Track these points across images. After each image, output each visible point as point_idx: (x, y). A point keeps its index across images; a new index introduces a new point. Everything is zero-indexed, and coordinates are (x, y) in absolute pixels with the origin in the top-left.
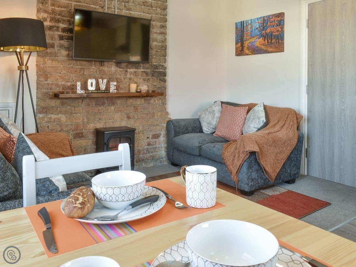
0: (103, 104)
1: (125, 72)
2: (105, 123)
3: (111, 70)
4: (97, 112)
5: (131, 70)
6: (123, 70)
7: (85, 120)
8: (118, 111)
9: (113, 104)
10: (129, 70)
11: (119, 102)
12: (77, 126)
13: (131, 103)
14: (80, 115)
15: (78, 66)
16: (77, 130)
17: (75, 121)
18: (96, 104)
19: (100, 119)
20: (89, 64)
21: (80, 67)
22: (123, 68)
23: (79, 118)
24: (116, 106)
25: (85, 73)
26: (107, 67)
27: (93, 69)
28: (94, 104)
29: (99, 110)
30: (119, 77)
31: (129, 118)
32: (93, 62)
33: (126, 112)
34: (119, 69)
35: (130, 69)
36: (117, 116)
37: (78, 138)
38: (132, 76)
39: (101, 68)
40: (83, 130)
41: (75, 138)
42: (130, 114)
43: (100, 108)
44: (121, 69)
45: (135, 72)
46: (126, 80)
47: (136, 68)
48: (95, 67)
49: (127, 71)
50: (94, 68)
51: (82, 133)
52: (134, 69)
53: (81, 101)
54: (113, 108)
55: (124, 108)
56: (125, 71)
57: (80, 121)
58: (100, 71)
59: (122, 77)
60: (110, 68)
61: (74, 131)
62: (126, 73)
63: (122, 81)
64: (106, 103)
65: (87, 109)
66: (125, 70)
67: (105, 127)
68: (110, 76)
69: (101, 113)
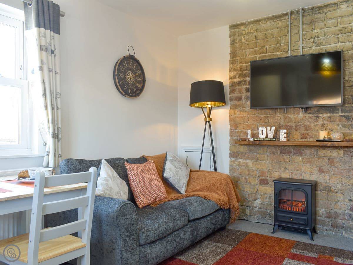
0: (289, 153)
1: (315, 118)
2: (292, 173)
3: (298, 117)
4: (282, 160)
5: (325, 115)
6: (313, 115)
7: (270, 168)
8: (307, 162)
9: (301, 154)
10: (321, 115)
11: (308, 152)
12: (263, 173)
13: (324, 154)
14: (265, 162)
15: (263, 114)
16: (263, 176)
17: (260, 167)
18: (281, 153)
19: (285, 168)
20: (273, 111)
21: (265, 115)
24: (305, 157)
25: (270, 121)
27: (278, 117)
29: (284, 159)
30: (308, 124)
31: (321, 171)
33: (317, 164)
34: (307, 115)
36: (306, 168)
37: (263, 184)
38: (325, 122)
39: (287, 115)
40: (268, 178)
41: (260, 183)
42: (323, 168)
43: (285, 157)
44: (311, 115)
45: (330, 117)
46: (317, 127)
47: (330, 113)
48: (280, 114)
49: (318, 117)
51: (267, 180)
52: (328, 114)
53: (266, 148)
54: (300, 158)
55: (314, 159)
56: (316, 116)
57: (265, 169)
58: (285, 118)
59: (312, 124)
60: (296, 114)
61: (260, 176)
62: (317, 119)
63: (311, 129)
64: (293, 153)
65: (271, 157)
67: (291, 177)
69: (286, 162)
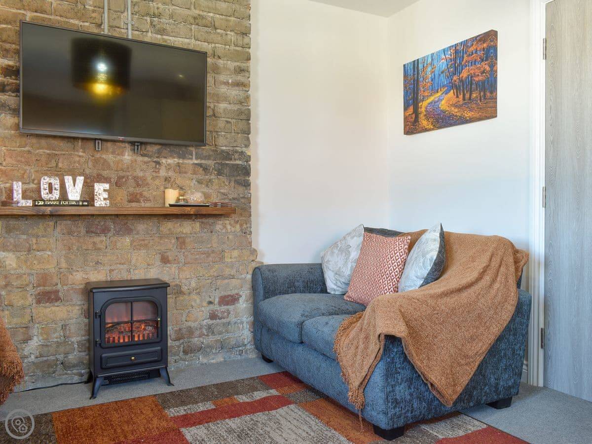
0: (105, 231)
1: (154, 164)
2: (111, 271)
3: (122, 160)
4: (90, 247)
5: (170, 161)
6: (149, 159)
7: (64, 265)
8: (141, 245)
9: (129, 231)
10: (164, 161)
11: (141, 227)
12: (44, 278)
13: (170, 229)
14: (50, 253)
15: (42, 148)
16: (44, 286)
17: (38, 267)
18: (87, 232)
19: (97, 263)
20: (69, 145)
21: (48, 152)
22: (150, 157)
23: (48, 261)
24: (136, 236)
25: (60, 165)
26: (113, 153)
27: (80, 156)
28: (83, 231)
29: (94, 243)
30: (141, 174)
31: (165, 260)
32: (80, 141)
33: (158, 248)
34: (140, 159)
35: (165, 158)
36: (138, 257)
37: (47, 302)
38: (171, 174)
39: (98, 155)
40: (59, 286)
41: (39, 302)
42: (169, 254)
43: (97, 239)
44: (146, 159)
45: (178, 165)
46: (157, 182)
47: (179, 158)
48: (84, 152)
49: (158, 163)
50: (81, 154)
51: (57, 292)
52: (176, 160)
53: (52, 223)
54: (127, 240)
55: (153, 239)
56: (155, 162)
57: (51, 268)
58: (96, 161)
59: (149, 175)
60: (118, 154)
61: (37, 287)
62: (158, 166)
63: (147, 184)
64: (112, 230)
65: (65, 241)
66: (155, 160)
67: (109, 279)
68: (121, 174)
69: (99, 249)
